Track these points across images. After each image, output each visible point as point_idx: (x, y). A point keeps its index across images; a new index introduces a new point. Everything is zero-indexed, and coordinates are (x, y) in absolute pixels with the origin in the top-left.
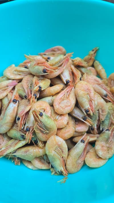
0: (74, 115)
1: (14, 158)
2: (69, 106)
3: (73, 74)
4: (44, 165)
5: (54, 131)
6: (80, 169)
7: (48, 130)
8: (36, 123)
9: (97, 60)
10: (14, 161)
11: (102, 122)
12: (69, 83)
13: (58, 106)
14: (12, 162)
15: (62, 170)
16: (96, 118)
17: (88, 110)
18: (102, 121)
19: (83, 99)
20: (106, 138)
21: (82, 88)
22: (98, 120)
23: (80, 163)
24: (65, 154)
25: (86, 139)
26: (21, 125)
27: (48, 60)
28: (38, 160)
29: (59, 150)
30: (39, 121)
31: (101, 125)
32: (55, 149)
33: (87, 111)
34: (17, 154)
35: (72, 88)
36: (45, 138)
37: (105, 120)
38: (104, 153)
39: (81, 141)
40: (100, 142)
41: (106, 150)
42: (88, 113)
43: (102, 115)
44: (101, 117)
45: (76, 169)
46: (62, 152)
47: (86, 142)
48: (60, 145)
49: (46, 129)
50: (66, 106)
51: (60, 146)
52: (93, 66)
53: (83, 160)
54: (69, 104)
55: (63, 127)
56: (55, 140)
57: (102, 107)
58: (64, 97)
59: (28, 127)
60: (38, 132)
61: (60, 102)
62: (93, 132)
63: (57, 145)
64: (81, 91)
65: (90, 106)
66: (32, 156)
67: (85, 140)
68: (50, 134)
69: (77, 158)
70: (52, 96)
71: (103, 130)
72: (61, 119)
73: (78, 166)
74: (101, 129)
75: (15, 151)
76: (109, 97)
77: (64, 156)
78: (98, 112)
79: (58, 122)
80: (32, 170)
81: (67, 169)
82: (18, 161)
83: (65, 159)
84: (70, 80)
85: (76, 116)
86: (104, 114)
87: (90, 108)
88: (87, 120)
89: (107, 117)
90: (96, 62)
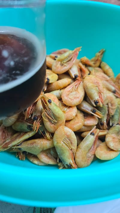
0: (83, 108)
1: (18, 153)
2: (78, 98)
3: (81, 70)
4: (51, 160)
5: (62, 121)
6: (90, 163)
7: (56, 119)
8: (45, 111)
9: (104, 61)
10: (18, 156)
11: (111, 117)
12: (77, 77)
13: (66, 97)
14: (17, 157)
15: (71, 163)
16: (106, 112)
17: (97, 101)
18: (112, 115)
19: (93, 90)
20: (116, 131)
21: (91, 81)
22: (107, 115)
23: (90, 157)
24: (74, 146)
25: (96, 132)
26: (28, 114)
27: (56, 58)
28: (44, 154)
29: (68, 141)
30: (48, 108)
31: (110, 120)
32: (64, 140)
33: (96, 103)
34: (23, 146)
35: (80, 82)
36: (53, 128)
37: (115, 115)
38: (115, 145)
39: (91, 134)
40: (111, 134)
41: (117, 142)
42: (97, 104)
43: (112, 109)
44: (111, 111)
45: (86, 162)
46: (71, 143)
47: (96, 135)
48: (69, 135)
49: (55, 118)
50: (75, 98)
51: (68, 137)
52: (100, 67)
53: (94, 153)
54: (78, 96)
55: (71, 119)
56: (63, 130)
57: (111, 101)
58: (73, 90)
59: (36, 116)
60: (46, 120)
61: (68, 94)
62: (102, 127)
63: (65, 136)
64: (89, 83)
65: (99, 97)
66: (38, 148)
67: (94, 132)
68: (59, 124)
69: (87, 151)
70: (60, 90)
71: (112, 125)
72: (70, 111)
73: (88, 160)
74: (111, 124)
75: (20, 144)
76: (118, 93)
77: (73, 147)
78: (107, 106)
79: (66, 114)
80: (38, 165)
81: (76, 162)
82: (23, 156)
83: (74, 151)
84: (78, 75)
85: (85, 109)
86: (114, 107)
87: (99, 99)
88: (96, 112)
89: (116, 111)
90: (103, 63)
